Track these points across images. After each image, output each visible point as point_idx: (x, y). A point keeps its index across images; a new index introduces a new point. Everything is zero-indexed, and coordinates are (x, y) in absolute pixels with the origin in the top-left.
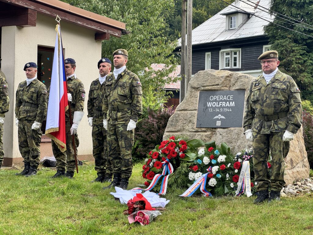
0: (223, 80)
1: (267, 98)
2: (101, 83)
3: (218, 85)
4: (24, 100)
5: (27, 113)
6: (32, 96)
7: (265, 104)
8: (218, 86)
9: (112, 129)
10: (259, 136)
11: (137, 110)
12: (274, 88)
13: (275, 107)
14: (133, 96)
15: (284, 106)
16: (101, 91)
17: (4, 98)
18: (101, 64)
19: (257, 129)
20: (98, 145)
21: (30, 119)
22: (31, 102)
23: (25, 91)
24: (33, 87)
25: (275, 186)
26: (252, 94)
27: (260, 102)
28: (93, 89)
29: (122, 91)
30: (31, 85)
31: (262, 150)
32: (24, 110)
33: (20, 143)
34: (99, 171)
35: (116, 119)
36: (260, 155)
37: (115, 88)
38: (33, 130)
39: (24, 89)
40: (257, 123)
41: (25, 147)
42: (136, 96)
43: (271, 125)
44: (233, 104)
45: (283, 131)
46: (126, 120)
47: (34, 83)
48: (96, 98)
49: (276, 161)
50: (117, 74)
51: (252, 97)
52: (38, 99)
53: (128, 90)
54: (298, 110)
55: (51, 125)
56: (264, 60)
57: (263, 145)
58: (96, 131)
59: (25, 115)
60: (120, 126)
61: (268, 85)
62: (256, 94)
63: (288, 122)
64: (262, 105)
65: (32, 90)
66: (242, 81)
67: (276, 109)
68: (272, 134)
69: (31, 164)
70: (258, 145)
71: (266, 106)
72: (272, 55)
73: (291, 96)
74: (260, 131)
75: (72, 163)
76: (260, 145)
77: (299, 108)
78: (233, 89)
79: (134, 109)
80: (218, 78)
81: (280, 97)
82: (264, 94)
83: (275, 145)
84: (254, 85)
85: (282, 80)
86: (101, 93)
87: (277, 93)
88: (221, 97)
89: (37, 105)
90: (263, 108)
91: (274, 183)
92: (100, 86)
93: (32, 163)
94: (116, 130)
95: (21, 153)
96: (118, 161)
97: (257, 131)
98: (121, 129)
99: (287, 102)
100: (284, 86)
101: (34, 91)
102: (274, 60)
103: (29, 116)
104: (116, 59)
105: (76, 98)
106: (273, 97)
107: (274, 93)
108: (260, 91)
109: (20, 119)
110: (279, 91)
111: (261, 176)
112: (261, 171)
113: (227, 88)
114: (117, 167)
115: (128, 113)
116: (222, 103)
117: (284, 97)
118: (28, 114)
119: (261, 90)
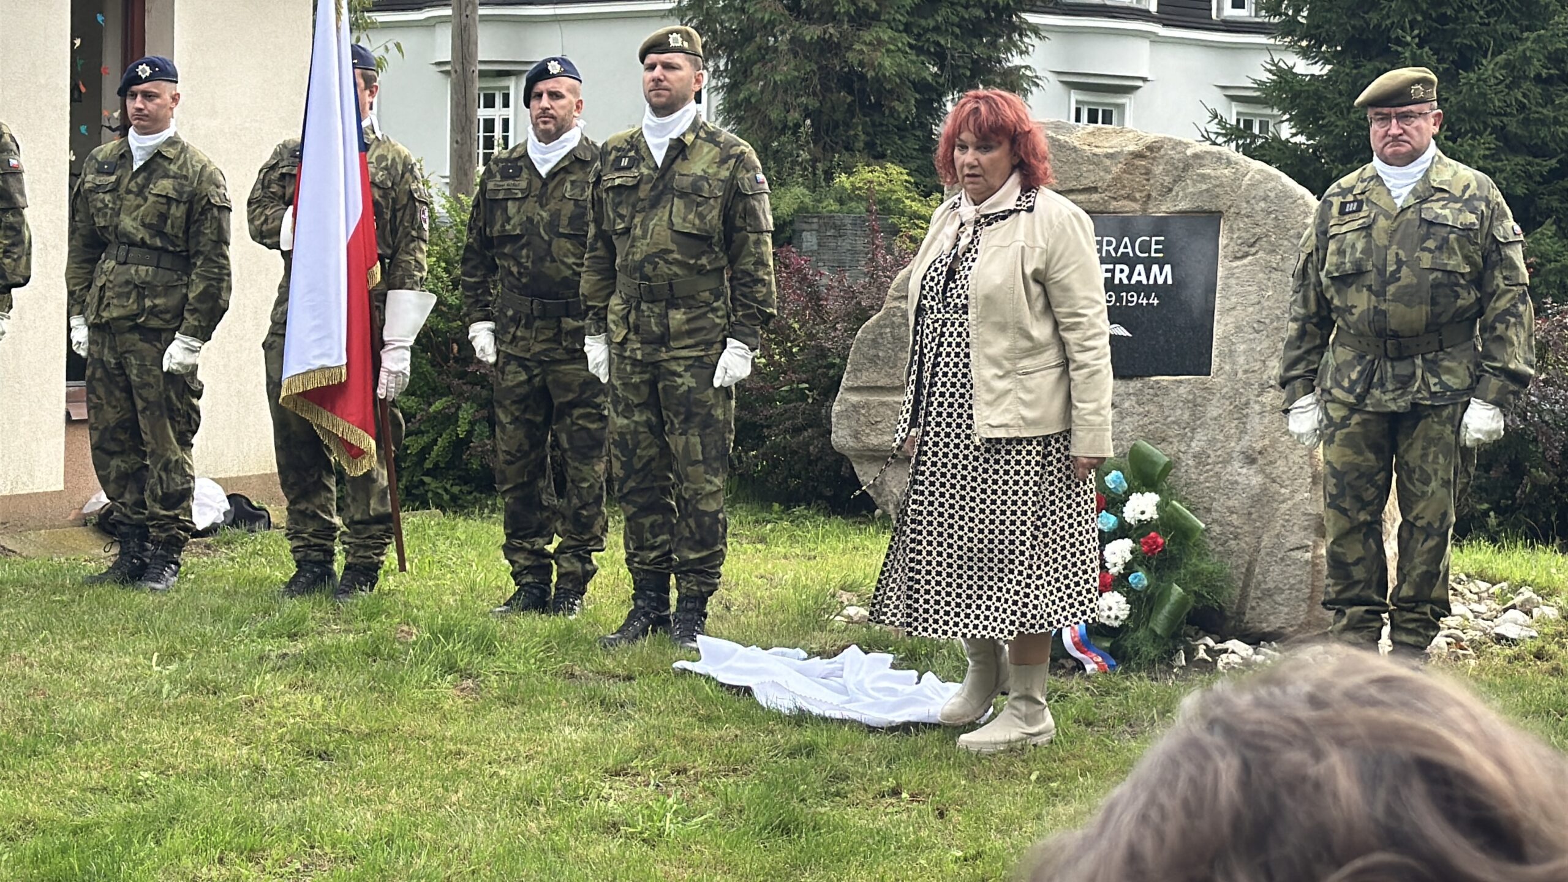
0: (1115, 170)
1: (1399, 263)
2: (543, 171)
3: (1095, 189)
4: (126, 234)
5: (141, 297)
6: (163, 217)
7: (1391, 289)
8: (1095, 197)
9: (636, 379)
10: (1356, 418)
11: (755, 300)
12: (1431, 223)
13: (1434, 302)
14: (737, 236)
15: (1468, 298)
16: (542, 206)
17: (10, 218)
18: (542, 86)
19: (1350, 391)
20: (526, 447)
21: (155, 323)
22: (158, 243)
23: (129, 192)
24: (166, 176)
25: (1411, 626)
26: (1332, 246)
27: (1372, 279)
28: (501, 196)
29: (691, 217)
30: (154, 166)
31: (1367, 476)
32: (127, 283)
33: (96, 435)
34: (528, 563)
35: (663, 339)
36: (1358, 498)
37: (655, 203)
38: (170, 374)
39: (118, 181)
40: (1350, 365)
41: (122, 453)
42: (753, 237)
43: (1414, 374)
44: (1163, 275)
45: (1460, 402)
46: (709, 344)
47: (171, 153)
48: (519, 237)
49: (1429, 524)
50: (666, 141)
51: (1331, 259)
52: (193, 229)
53: (715, 212)
54: (1518, 316)
55: (317, 352)
56: (1385, 110)
57: (1371, 456)
58: (520, 384)
59: (132, 305)
60: (680, 369)
61: (1403, 210)
62: (1353, 246)
63: (1478, 365)
64: (1380, 294)
65: (164, 186)
66: (1204, 178)
67: (1438, 309)
68: (1416, 412)
69: (153, 532)
70: (1350, 456)
71: (1396, 299)
72: (1418, 90)
73: (1494, 257)
74: (1361, 398)
75: (376, 529)
76: (1359, 460)
77: (1521, 308)
78: (1163, 208)
79: (744, 295)
80: (1095, 160)
81: (1456, 262)
82: (1387, 248)
83: (1424, 456)
84: (1335, 210)
85: (1458, 194)
86: (544, 214)
87: (1443, 246)
88: (1109, 243)
89: (184, 261)
90: (1383, 307)
91: (1411, 610)
92: (537, 184)
93: (160, 527)
94: (660, 386)
95: (104, 482)
96: (659, 518)
97: (1351, 399)
98: (687, 381)
99: (1479, 280)
100: (1472, 218)
101: (172, 194)
102: (1425, 107)
103: (154, 312)
104: (658, 71)
105: (394, 232)
106: (1426, 261)
107: (1431, 244)
108: (1369, 236)
109: (107, 322)
110: (1452, 236)
111: (1358, 582)
112: (1357, 562)
113: (1136, 206)
114: (653, 548)
115: (714, 310)
116: (1113, 271)
117: (1468, 259)
118: (148, 303)
119: (1374, 234)
